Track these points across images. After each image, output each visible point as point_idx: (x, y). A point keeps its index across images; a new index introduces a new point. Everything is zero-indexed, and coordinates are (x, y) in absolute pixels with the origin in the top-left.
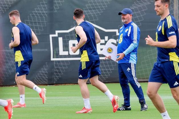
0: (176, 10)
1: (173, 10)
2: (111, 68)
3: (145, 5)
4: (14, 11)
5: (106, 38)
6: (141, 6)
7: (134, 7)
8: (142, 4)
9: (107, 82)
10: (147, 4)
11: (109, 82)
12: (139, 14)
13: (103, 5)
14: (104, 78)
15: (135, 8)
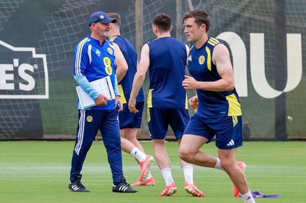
0: (140, 16)
1: (134, 15)
2: (25, 113)
3: (85, 6)
4: (114, 14)
5: (16, 62)
6: (78, 7)
7: (65, 9)
8: (80, 4)
9: (17, 138)
10: (88, 4)
11: (21, 138)
12: (74, 22)
13: (12, 4)
14: (12, 131)
15: (68, 11)
